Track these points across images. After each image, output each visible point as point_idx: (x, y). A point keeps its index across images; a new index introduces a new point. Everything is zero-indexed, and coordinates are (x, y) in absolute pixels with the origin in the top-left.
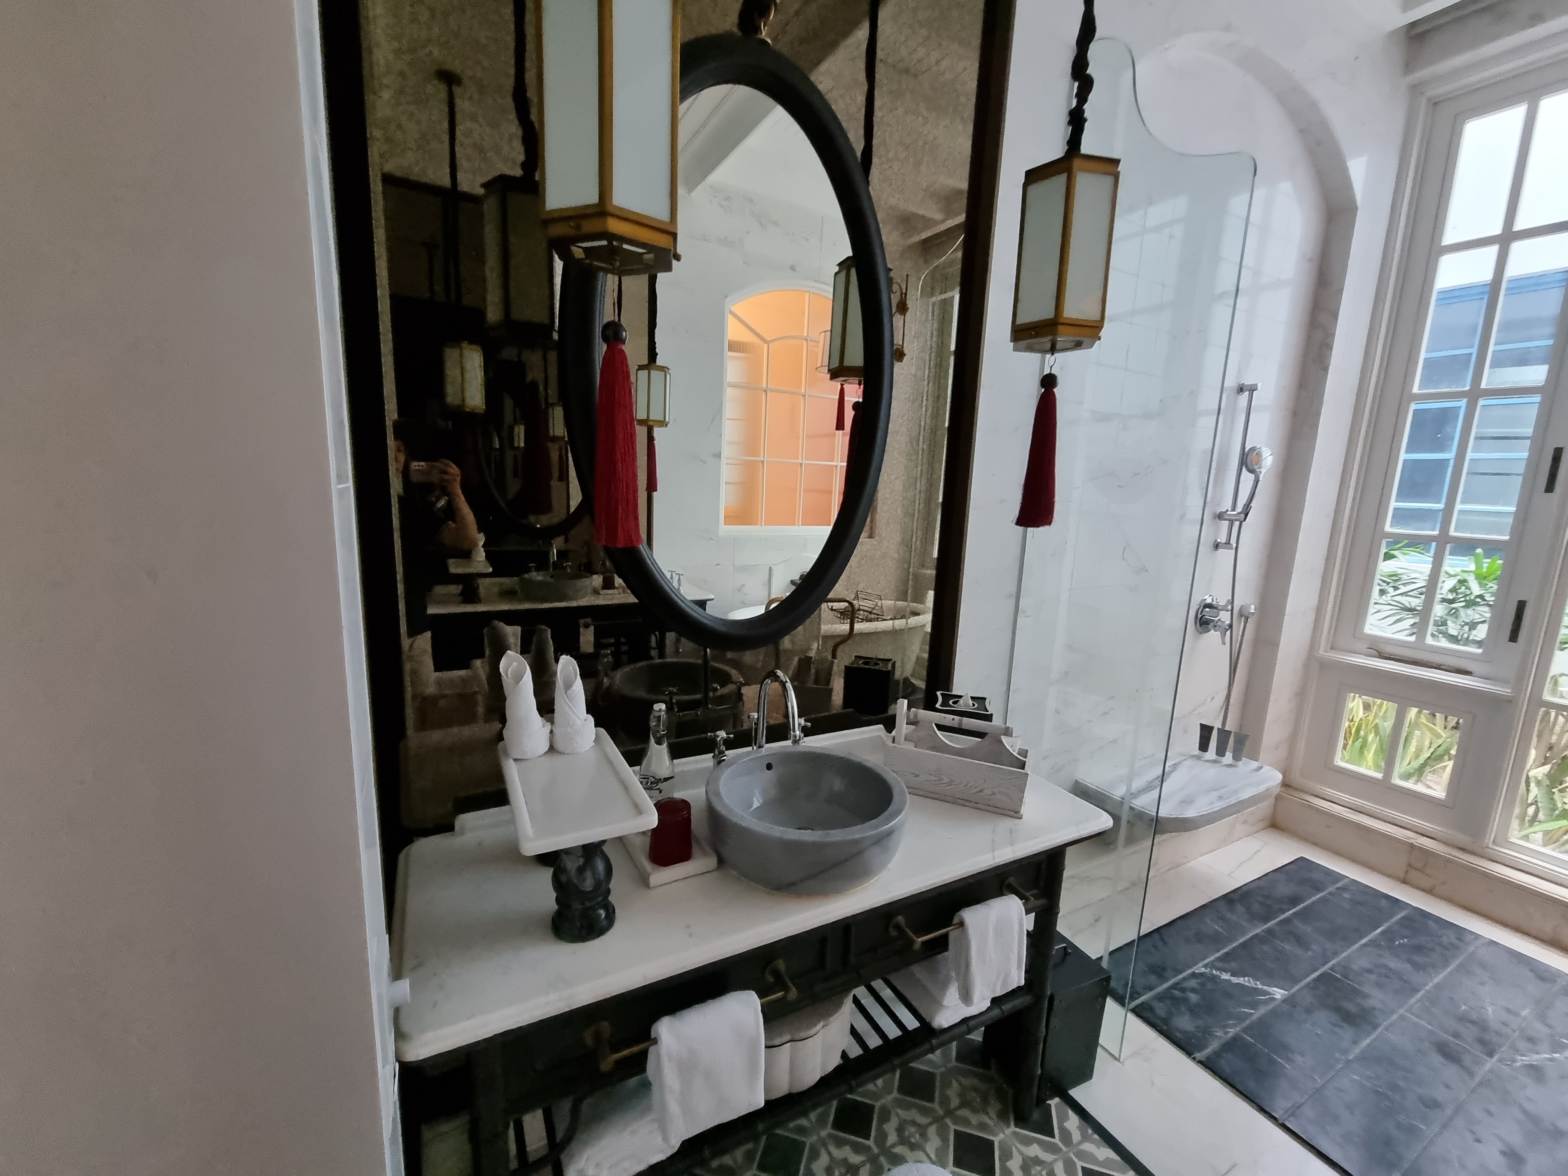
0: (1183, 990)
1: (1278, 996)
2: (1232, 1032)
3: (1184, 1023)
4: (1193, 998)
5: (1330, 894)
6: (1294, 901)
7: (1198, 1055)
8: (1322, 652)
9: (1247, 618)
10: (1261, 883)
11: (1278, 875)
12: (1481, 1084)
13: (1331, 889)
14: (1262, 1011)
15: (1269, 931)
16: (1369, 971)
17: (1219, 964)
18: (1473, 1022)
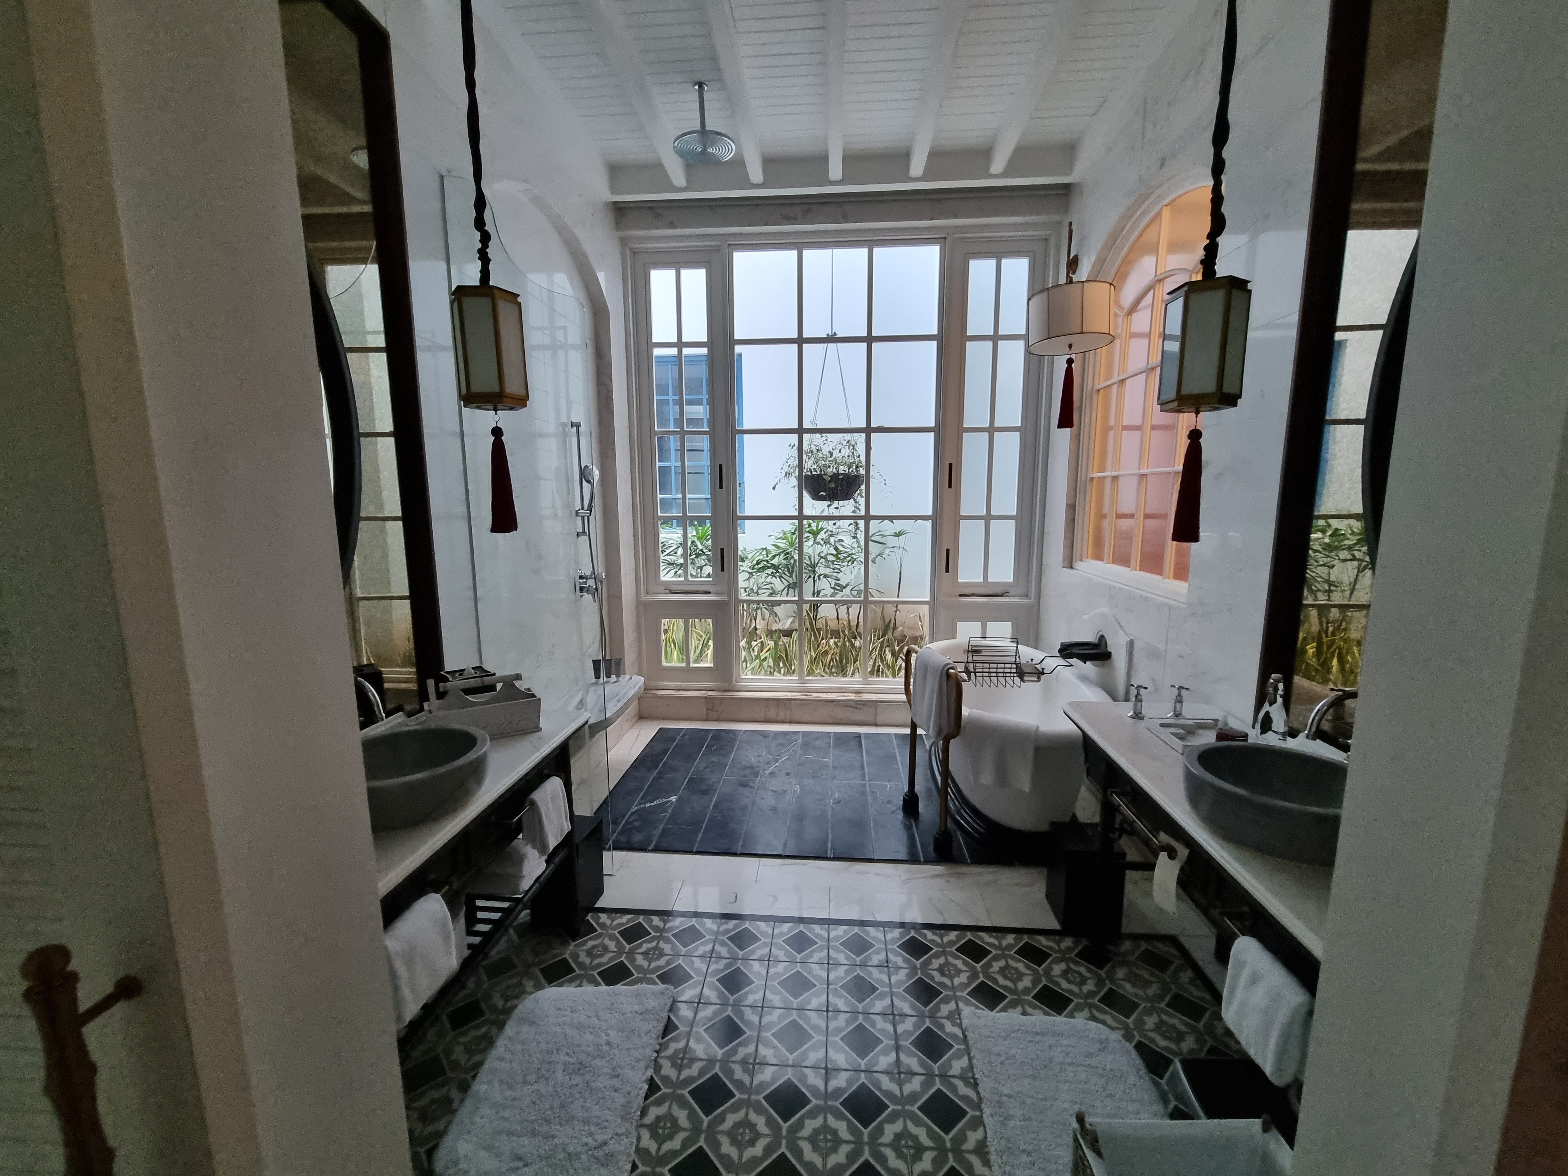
0: (632, 823)
1: (674, 800)
2: (661, 828)
3: (637, 838)
4: (637, 824)
5: (679, 740)
6: (665, 752)
7: (650, 848)
8: (643, 598)
9: (602, 582)
10: (647, 751)
11: (652, 744)
12: (757, 790)
13: (679, 738)
14: (670, 810)
15: (660, 773)
16: (707, 768)
17: (643, 801)
18: (748, 767)
